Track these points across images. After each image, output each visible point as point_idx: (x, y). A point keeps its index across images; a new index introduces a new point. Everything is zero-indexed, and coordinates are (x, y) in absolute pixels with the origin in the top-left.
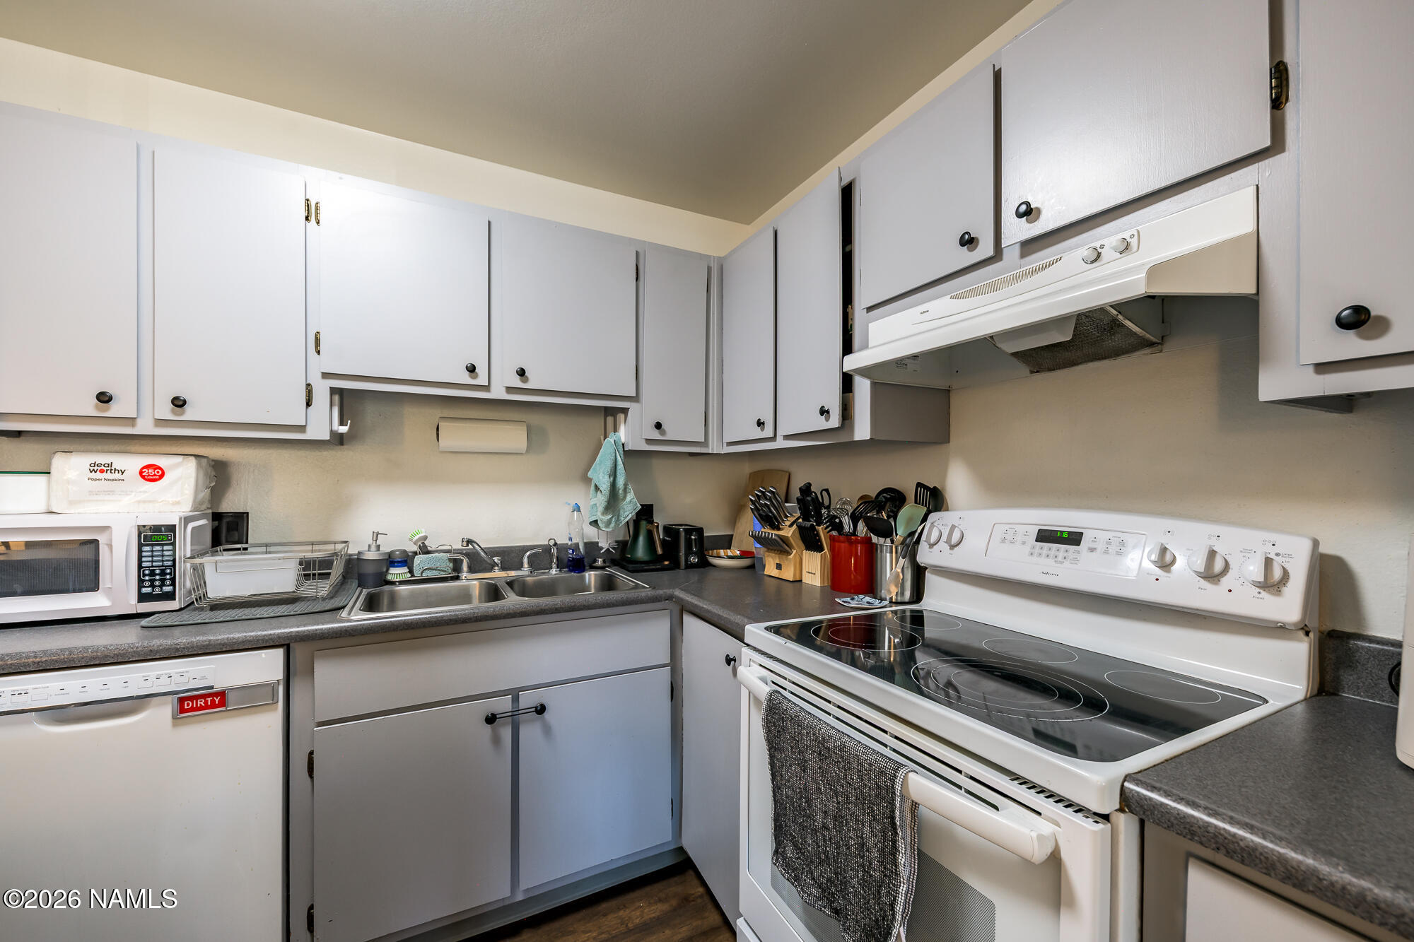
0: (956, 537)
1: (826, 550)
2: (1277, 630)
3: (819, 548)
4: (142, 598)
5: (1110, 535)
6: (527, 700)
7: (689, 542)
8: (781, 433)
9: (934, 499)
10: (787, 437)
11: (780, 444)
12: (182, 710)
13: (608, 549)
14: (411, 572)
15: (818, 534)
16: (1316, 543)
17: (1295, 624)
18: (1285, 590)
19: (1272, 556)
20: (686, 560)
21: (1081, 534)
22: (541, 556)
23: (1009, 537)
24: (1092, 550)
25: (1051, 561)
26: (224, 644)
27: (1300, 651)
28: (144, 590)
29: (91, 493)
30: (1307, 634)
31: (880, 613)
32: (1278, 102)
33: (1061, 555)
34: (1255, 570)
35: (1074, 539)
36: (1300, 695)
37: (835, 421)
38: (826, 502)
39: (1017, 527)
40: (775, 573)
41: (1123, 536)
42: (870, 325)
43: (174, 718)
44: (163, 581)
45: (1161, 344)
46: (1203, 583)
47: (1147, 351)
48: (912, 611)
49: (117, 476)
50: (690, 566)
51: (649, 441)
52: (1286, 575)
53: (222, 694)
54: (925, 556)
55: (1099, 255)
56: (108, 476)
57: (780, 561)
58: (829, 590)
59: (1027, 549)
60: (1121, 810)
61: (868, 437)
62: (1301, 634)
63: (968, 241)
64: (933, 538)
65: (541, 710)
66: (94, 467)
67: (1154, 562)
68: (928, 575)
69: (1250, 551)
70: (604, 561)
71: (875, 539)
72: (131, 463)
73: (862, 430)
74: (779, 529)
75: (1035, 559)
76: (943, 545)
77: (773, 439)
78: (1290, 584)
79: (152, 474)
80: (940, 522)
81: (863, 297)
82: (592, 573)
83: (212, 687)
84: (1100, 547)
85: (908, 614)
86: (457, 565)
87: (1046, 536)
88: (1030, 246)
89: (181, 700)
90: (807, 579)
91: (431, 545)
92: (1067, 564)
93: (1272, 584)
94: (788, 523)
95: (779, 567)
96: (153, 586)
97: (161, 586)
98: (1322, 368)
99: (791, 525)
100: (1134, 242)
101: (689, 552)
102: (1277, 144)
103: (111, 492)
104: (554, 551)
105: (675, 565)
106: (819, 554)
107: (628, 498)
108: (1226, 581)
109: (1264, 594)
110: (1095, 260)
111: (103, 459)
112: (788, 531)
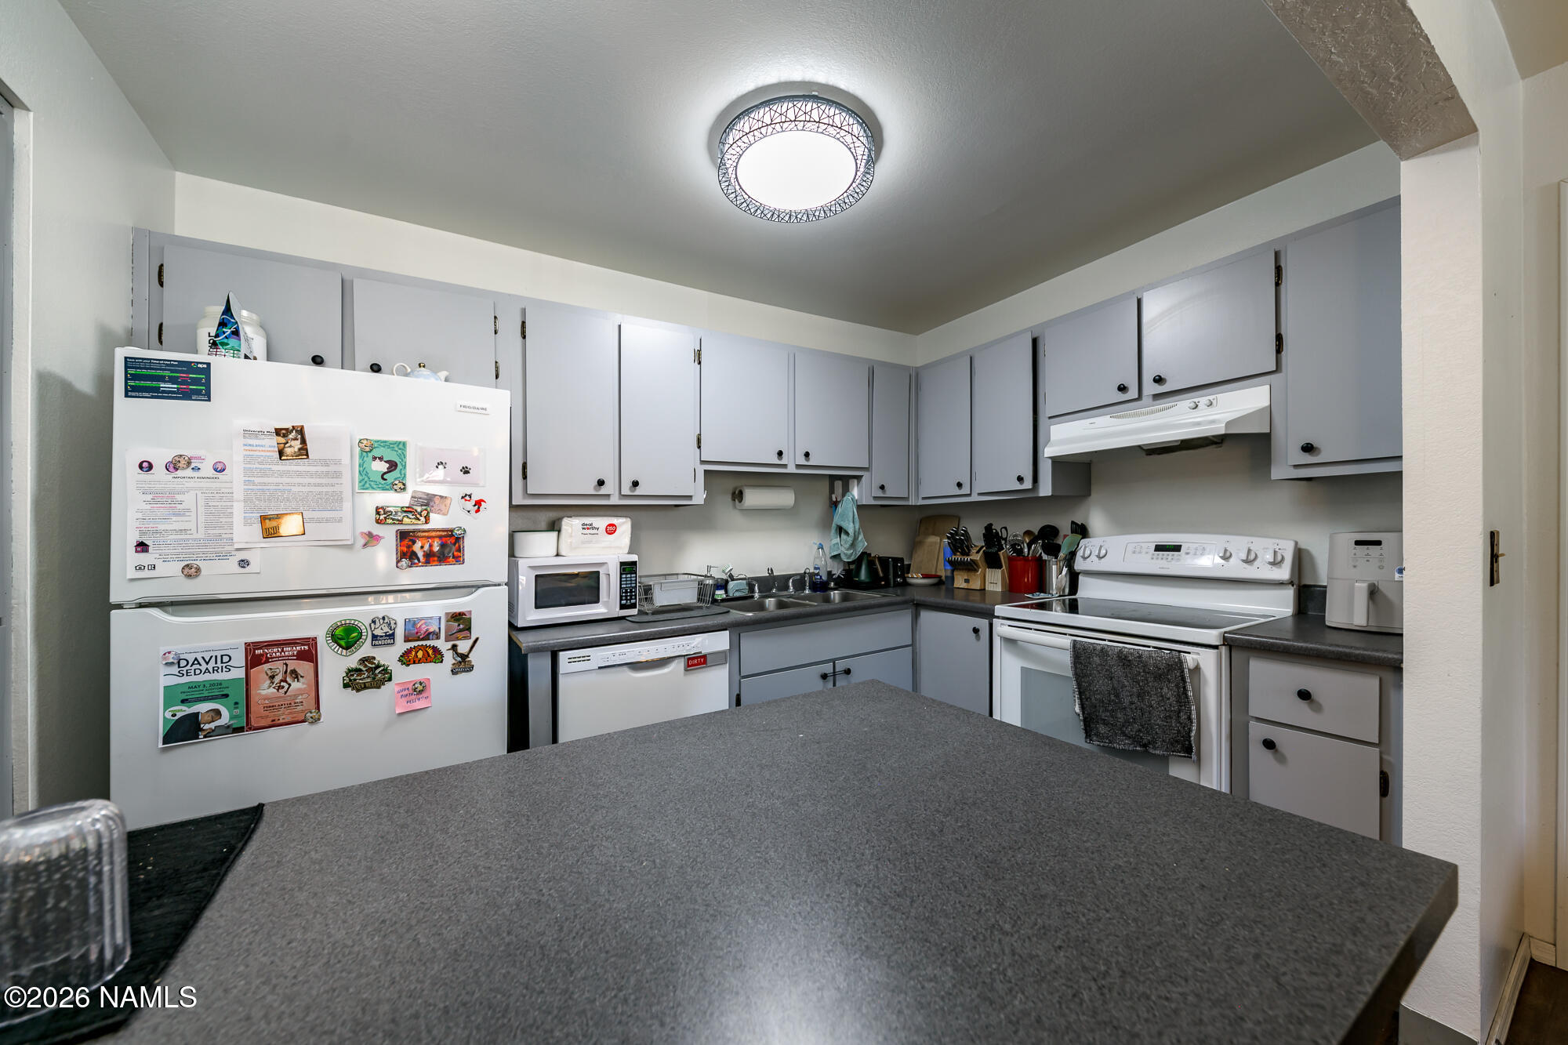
0: (1103, 552)
1: (1004, 567)
2: (1280, 584)
3: (1000, 567)
4: (622, 607)
5: (1197, 545)
6: (841, 665)
7: (895, 567)
8: (976, 490)
9: (1082, 531)
10: (980, 494)
11: (975, 498)
12: (689, 666)
13: (839, 576)
14: (726, 592)
15: (999, 558)
16: (1296, 543)
17: (1288, 580)
18: (1283, 565)
19: (1277, 550)
20: (895, 581)
21: (1181, 546)
22: (800, 581)
23: (1137, 550)
24: (1187, 553)
25: (1164, 561)
26: (705, 628)
27: (1289, 594)
28: (624, 602)
29: (583, 543)
30: (1293, 585)
31: (1049, 601)
32: (1279, 350)
33: (1170, 558)
34: (1270, 557)
35: (1177, 548)
36: (1290, 614)
37: (1028, 484)
38: (1004, 536)
39: (1143, 545)
40: (964, 585)
41: (1205, 546)
42: (1051, 427)
43: (686, 670)
44: (631, 596)
45: (1221, 443)
46: (1245, 565)
47: (1214, 446)
48: (1070, 599)
49: (595, 531)
50: (897, 585)
51: (875, 498)
52: (1283, 558)
53: (704, 657)
54: (1079, 565)
55: (1197, 406)
56: (591, 531)
57: (968, 576)
58: (1007, 592)
59: (1149, 556)
60: (1224, 645)
61: (1049, 493)
62: (1290, 586)
63: (1122, 389)
64: (1087, 553)
65: (848, 672)
66: (586, 527)
67: (1221, 557)
68: (1081, 578)
69: (1267, 548)
70: (835, 584)
71: (1045, 557)
72: (601, 522)
73: (1046, 489)
74: (968, 555)
75: (1154, 561)
76: (1093, 558)
77: (970, 495)
78: (1285, 562)
79: (611, 530)
80: (1090, 544)
81: (1046, 410)
82: (836, 592)
83: (701, 653)
84: (1192, 552)
85: (1067, 602)
86: (751, 589)
87: (1159, 548)
88: (1157, 397)
89: (689, 659)
90: (989, 587)
91: (735, 574)
92: (1173, 562)
93: (1276, 563)
94: (975, 551)
95: (967, 581)
96: (626, 600)
97: (630, 600)
98: (1296, 466)
99: (978, 552)
100: (1214, 402)
101: (896, 576)
102: (1278, 369)
103: (590, 542)
104: (807, 579)
105: (887, 585)
106: (1000, 571)
107: (860, 539)
108: (1256, 563)
109: (1274, 568)
110: (1195, 408)
111: (588, 520)
112: (977, 557)
